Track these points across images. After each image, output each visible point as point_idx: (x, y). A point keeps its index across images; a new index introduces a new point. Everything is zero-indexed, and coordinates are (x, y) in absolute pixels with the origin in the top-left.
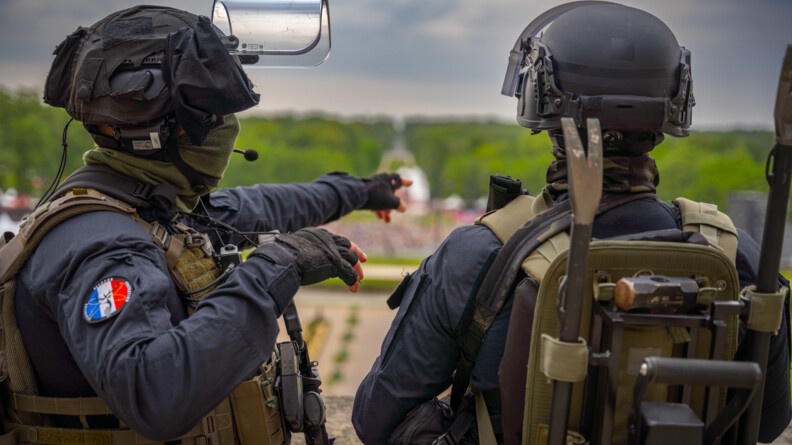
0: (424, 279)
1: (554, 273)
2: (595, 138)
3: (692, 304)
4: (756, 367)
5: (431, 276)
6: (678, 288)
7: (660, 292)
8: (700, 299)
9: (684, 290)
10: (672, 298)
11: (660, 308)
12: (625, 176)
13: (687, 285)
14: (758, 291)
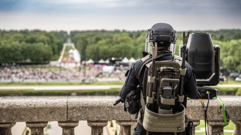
0: (131, 70)
1: (151, 66)
2: (156, 45)
3: (172, 71)
4: (179, 80)
5: (132, 69)
6: (170, 69)
7: (167, 69)
8: (174, 70)
9: (171, 69)
10: (169, 70)
11: (167, 72)
12: (164, 49)
13: (172, 68)
14: (182, 69)
